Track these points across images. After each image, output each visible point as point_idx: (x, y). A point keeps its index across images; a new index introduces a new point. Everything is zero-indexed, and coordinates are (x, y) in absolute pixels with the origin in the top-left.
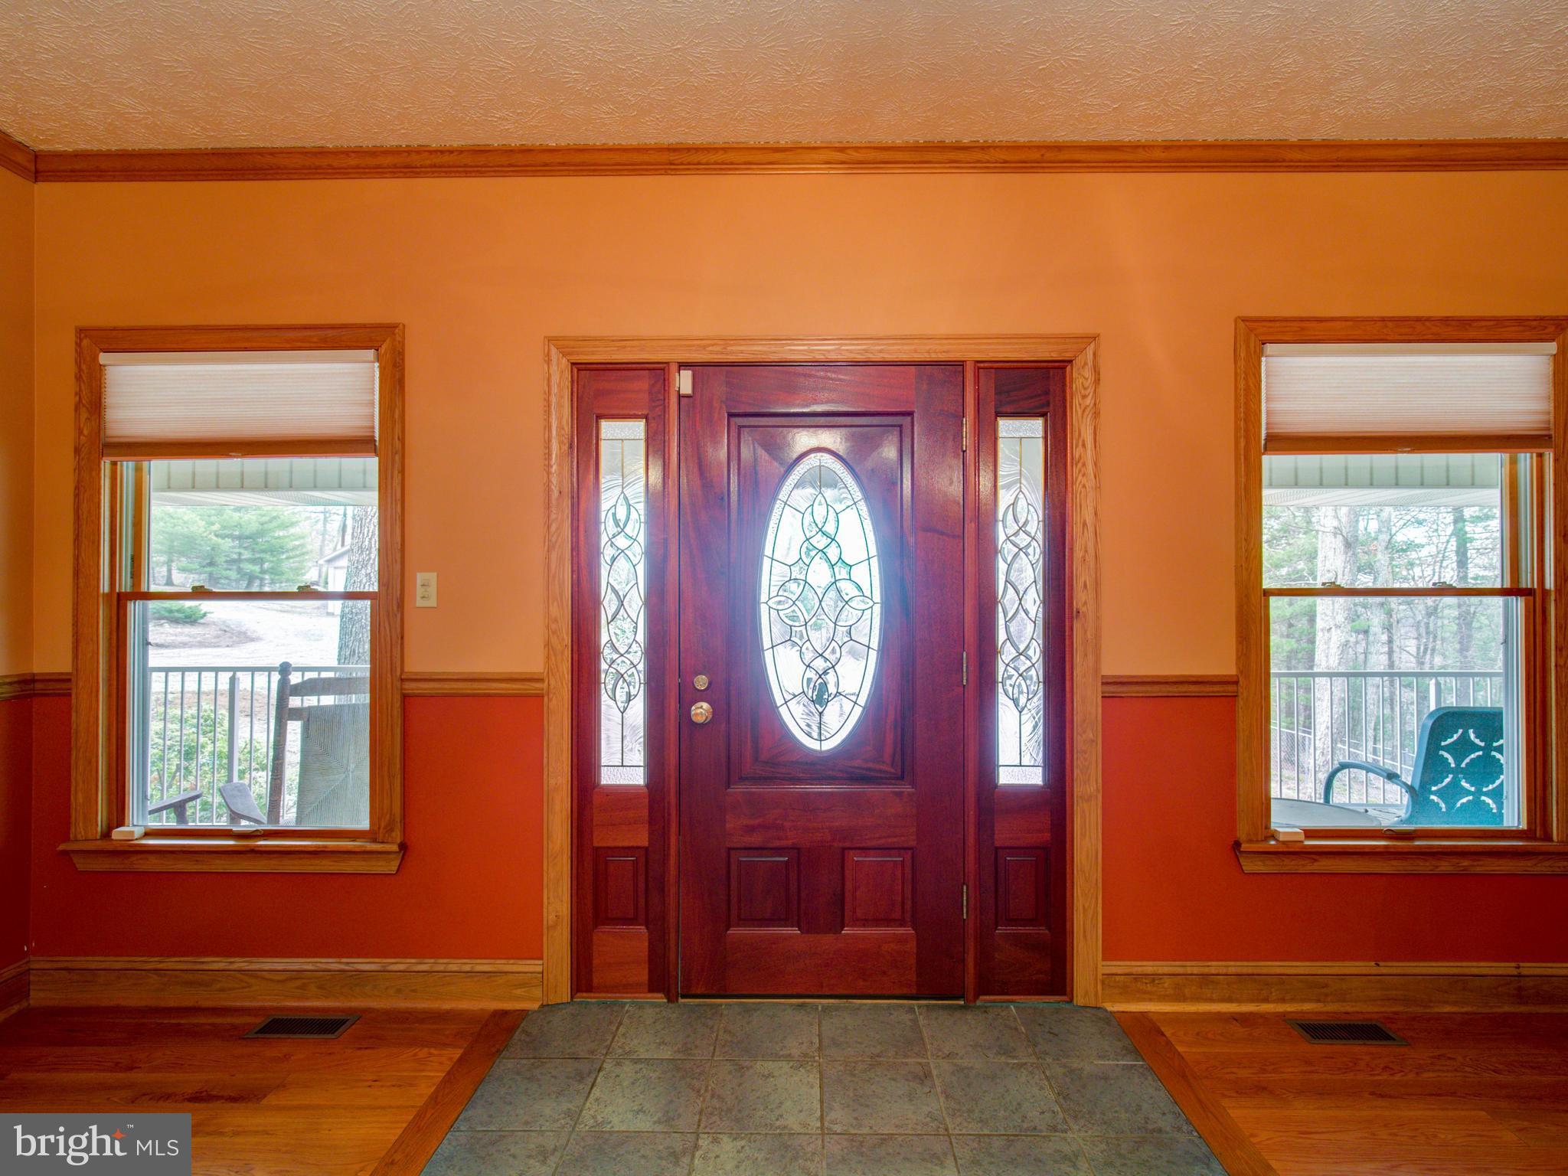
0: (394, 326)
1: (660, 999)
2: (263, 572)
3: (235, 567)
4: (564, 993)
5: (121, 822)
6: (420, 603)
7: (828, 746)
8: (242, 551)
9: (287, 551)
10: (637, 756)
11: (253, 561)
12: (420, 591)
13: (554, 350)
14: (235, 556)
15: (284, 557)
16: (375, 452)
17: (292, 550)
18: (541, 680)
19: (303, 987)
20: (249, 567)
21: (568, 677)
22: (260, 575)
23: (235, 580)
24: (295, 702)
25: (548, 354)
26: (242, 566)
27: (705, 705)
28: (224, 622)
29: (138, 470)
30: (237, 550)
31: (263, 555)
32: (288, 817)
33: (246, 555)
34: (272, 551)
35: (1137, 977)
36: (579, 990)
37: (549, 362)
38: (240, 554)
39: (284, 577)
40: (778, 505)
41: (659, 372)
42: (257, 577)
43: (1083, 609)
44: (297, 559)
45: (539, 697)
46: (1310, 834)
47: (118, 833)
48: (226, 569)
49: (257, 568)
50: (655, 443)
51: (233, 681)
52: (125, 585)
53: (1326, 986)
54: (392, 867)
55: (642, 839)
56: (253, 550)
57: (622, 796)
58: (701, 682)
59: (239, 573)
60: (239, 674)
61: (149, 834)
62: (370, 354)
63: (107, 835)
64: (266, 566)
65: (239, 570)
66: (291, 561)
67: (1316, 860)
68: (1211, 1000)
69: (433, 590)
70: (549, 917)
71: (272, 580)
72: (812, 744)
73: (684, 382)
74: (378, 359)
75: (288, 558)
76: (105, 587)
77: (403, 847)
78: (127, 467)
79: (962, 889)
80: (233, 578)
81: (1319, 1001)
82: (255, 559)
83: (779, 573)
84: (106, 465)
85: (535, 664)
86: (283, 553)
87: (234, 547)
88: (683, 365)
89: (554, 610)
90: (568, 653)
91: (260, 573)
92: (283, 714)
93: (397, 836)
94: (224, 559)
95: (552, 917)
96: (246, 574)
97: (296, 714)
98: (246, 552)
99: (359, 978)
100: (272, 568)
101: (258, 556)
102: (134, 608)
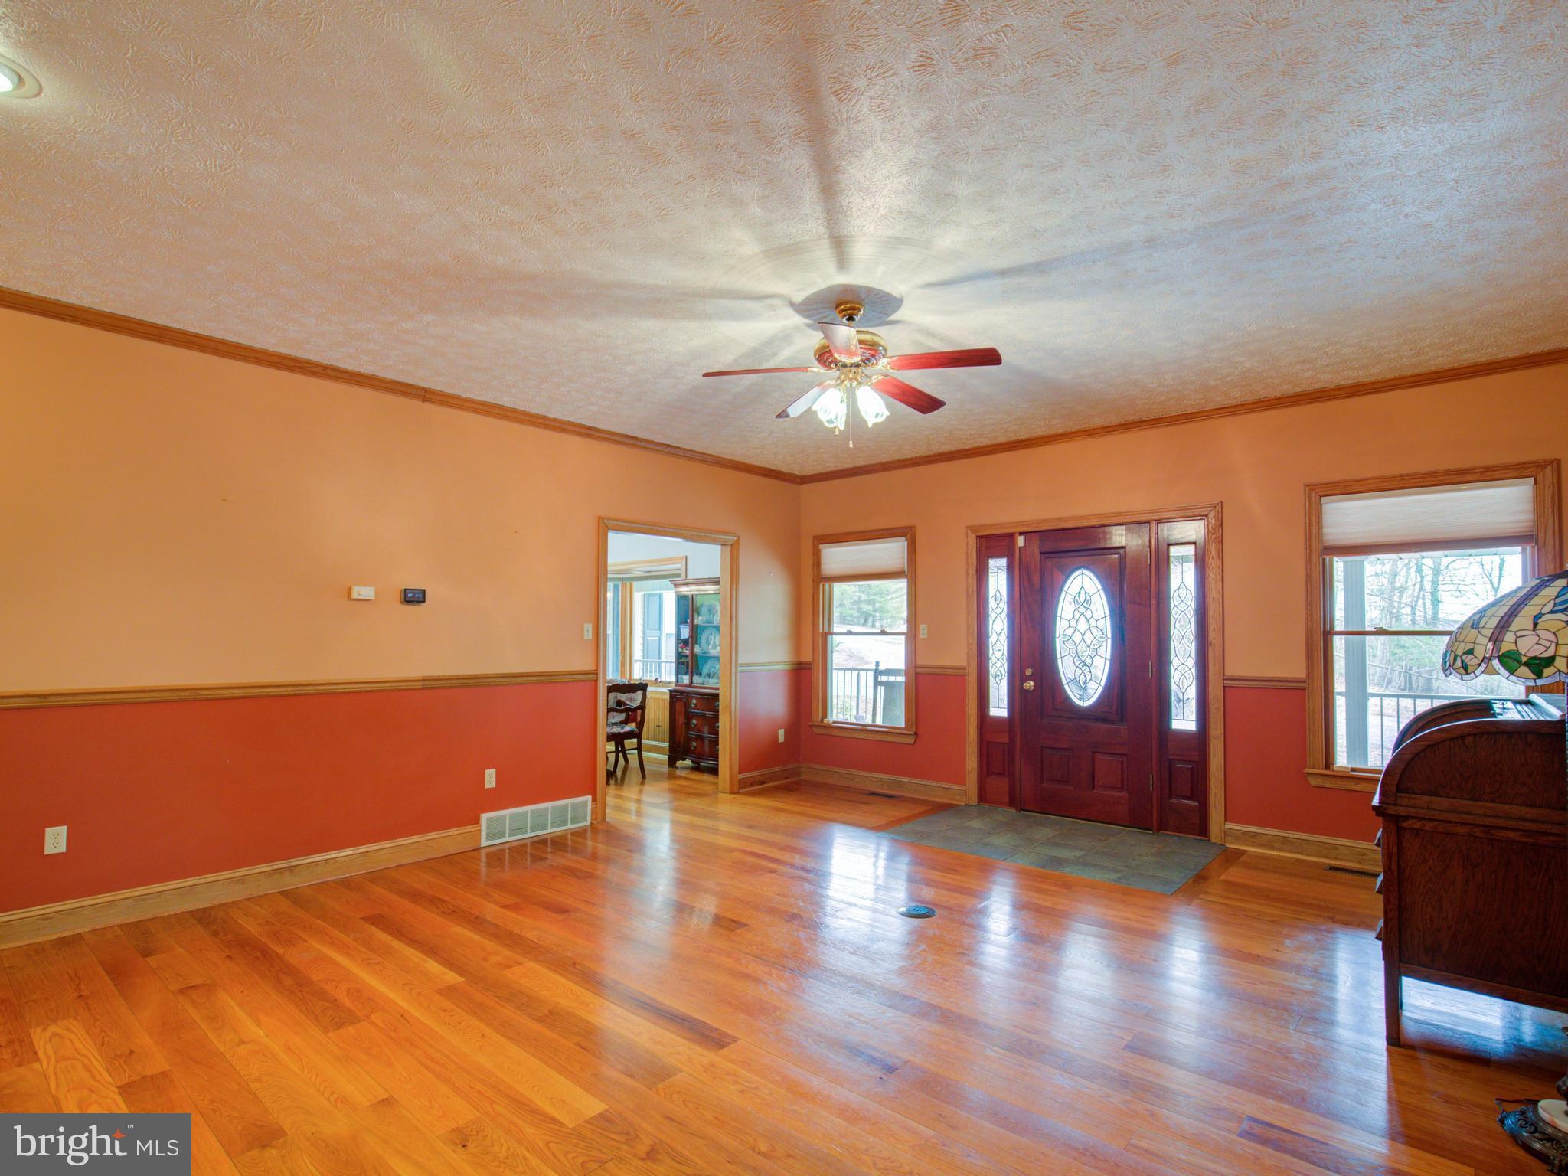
0: (912, 527)
1: (1013, 810)
2: (875, 610)
3: (856, 607)
4: (974, 800)
5: (826, 717)
6: (922, 636)
7: (1087, 704)
8: (860, 594)
9: (891, 593)
10: (1005, 704)
11: (868, 602)
12: (921, 632)
13: (969, 531)
14: (857, 599)
15: (888, 598)
16: (906, 577)
17: (895, 592)
18: (965, 669)
19: (883, 785)
20: (866, 607)
21: (976, 668)
22: (873, 613)
23: (856, 618)
24: (884, 678)
25: (967, 533)
26: (861, 606)
27: (1032, 683)
28: (850, 650)
29: (830, 586)
30: (858, 594)
31: (875, 597)
32: (879, 721)
33: (864, 597)
34: (881, 594)
35: (1245, 833)
36: (981, 802)
37: (967, 537)
38: (860, 597)
39: (890, 614)
40: (1063, 593)
41: (1011, 537)
42: (870, 615)
43: (1213, 642)
44: (898, 600)
45: (965, 676)
46: (1353, 770)
47: (825, 720)
48: (850, 609)
49: (871, 608)
50: (1010, 568)
51: (858, 675)
52: (826, 630)
53: (1365, 855)
54: (911, 740)
55: (1005, 739)
56: (868, 594)
57: (998, 720)
58: (1029, 672)
59: (859, 612)
60: (861, 672)
61: (834, 722)
62: (904, 538)
63: (822, 721)
64: (877, 605)
65: (859, 609)
66: (894, 601)
67: (1358, 783)
68: (1290, 852)
69: (926, 631)
70: (968, 768)
71: (881, 617)
72: (1080, 703)
73: (1020, 541)
74: (907, 540)
75: (892, 599)
76: (821, 631)
77: (916, 734)
78: (827, 586)
79: (1149, 776)
80: (855, 616)
81: (1360, 862)
82: (870, 601)
83: (1065, 624)
84: (821, 585)
85: (964, 663)
86: (888, 595)
87: (855, 592)
88: (1021, 534)
89: (970, 641)
90: (976, 658)
91: (873, 611)
92: (877, 683)
93: (914, 729)
94: (849, 601)
95: (970, 768)
96: (863, 612)
97: (881, 683)
98: (863, 595)
99: (900, 785)
100: (881, 608)
101: (871, 598)
102: (829, 637)
